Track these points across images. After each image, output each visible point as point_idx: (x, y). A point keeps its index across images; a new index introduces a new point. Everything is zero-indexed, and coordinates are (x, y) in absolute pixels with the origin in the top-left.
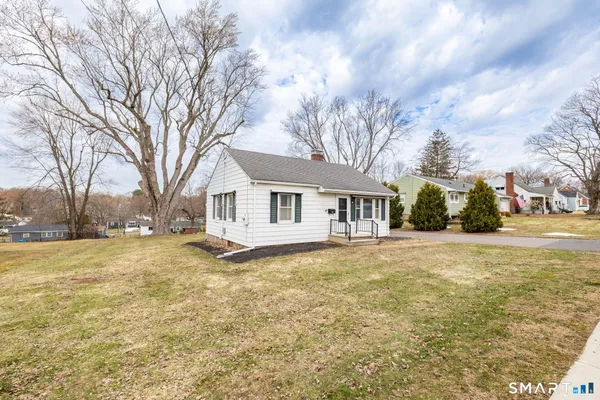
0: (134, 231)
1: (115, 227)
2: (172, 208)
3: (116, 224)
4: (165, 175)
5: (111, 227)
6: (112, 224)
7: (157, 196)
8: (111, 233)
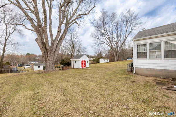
0: (28, 67)
1: (21, 66)
2: (56, 55)
3: (21, 65)
4: (51, 35)
5: (19, 66)
6: (19, 65)
7: (48, 48)
8: (19, 69)
